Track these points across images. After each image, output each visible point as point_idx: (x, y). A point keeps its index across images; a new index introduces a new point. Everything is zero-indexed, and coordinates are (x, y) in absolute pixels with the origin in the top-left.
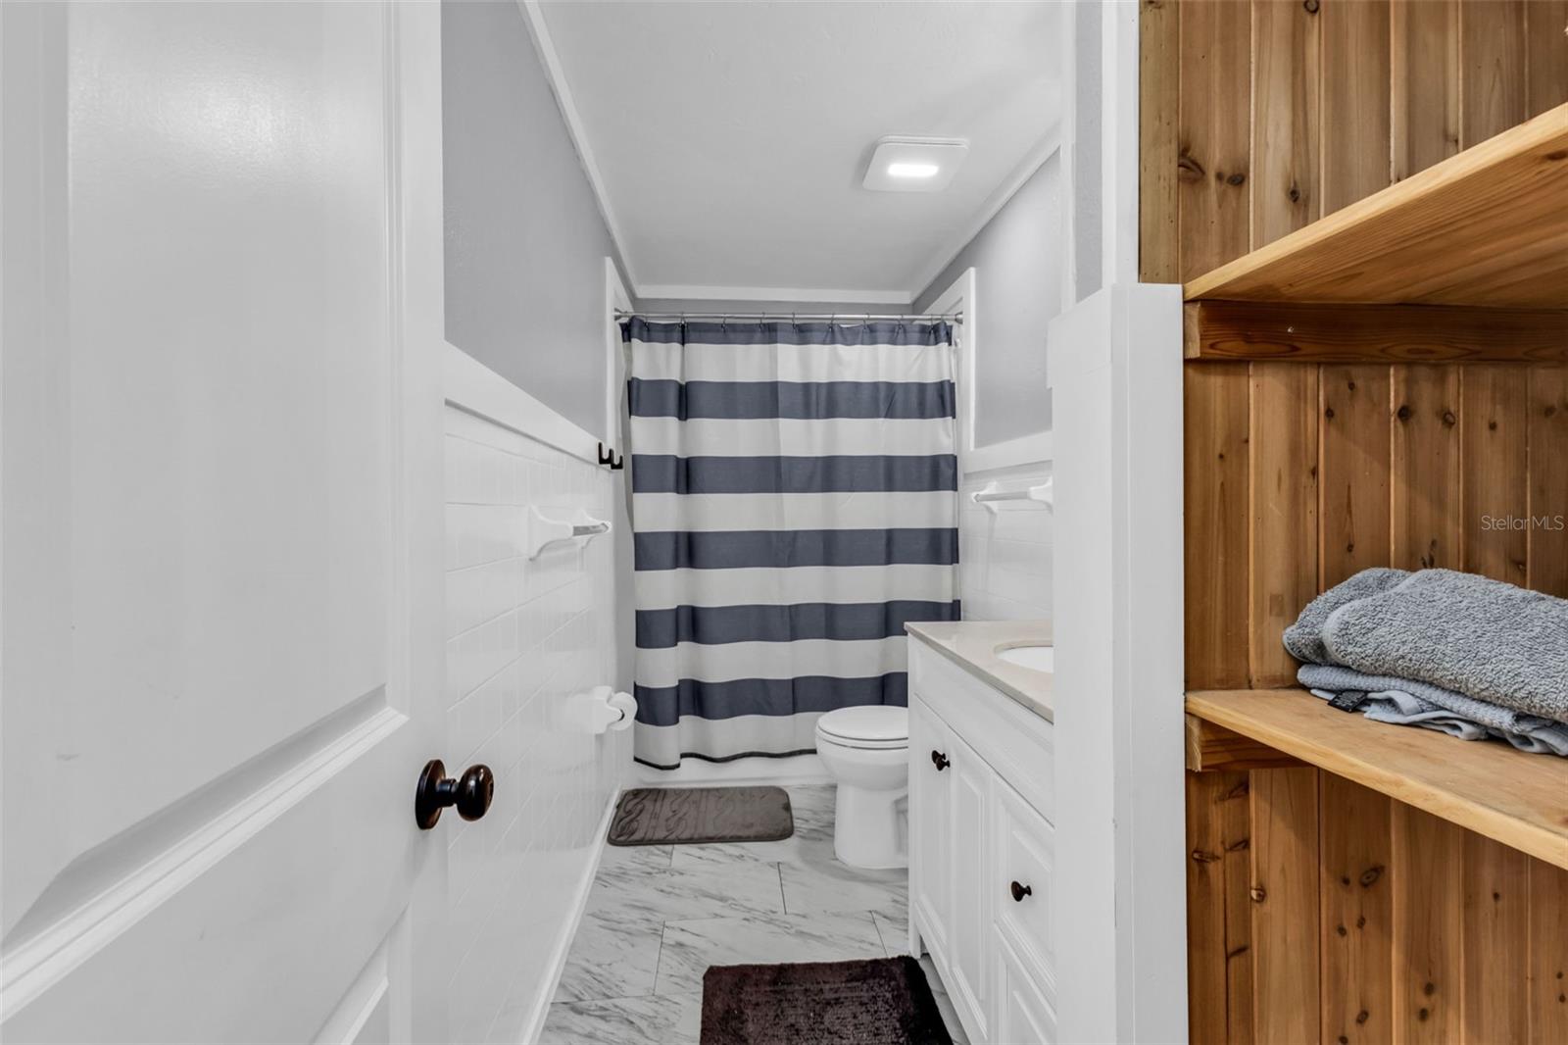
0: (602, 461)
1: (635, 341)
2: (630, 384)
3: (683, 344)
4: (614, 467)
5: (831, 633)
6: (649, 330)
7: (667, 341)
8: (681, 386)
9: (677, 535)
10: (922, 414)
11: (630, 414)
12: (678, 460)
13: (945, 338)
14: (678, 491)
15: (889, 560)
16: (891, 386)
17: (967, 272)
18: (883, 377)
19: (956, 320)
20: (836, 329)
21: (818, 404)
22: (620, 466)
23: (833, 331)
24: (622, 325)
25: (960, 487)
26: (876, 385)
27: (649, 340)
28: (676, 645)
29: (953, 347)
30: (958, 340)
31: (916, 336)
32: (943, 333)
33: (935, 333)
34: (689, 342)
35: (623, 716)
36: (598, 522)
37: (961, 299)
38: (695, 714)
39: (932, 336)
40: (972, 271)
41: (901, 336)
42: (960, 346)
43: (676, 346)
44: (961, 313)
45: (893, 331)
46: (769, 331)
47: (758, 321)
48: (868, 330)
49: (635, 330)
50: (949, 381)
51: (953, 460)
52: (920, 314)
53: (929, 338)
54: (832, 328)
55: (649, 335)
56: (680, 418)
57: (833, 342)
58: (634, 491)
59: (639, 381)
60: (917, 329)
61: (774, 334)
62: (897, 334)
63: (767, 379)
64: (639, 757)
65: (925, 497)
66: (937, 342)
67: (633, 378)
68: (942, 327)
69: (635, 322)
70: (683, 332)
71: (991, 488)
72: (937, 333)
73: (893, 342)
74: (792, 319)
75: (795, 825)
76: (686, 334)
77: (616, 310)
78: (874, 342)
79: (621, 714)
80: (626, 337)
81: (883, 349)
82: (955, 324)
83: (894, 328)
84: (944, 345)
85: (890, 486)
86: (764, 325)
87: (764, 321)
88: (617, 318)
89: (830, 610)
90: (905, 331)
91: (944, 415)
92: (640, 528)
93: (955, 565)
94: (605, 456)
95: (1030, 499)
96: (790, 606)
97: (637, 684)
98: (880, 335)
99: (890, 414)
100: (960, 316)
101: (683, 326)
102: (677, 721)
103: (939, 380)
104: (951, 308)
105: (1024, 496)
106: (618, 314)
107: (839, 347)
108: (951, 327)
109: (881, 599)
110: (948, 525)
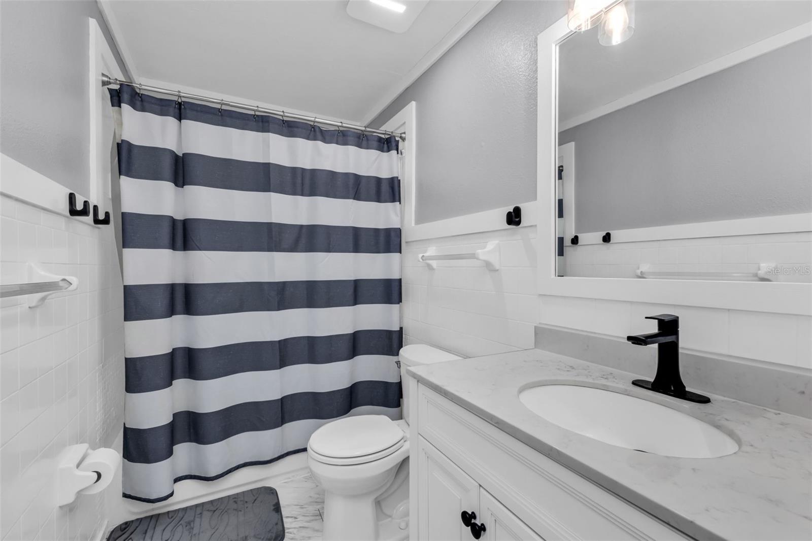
0: (73, 212)
1: (125, 107)
2: (119, 146)
3: (180, 119)
4: (97, 221)
5: (313, 359)
6: (142, 101)
7: (162, 114)
8: (176, 156)
9: (172, 287)
10: (378, 199)
11: (120, 174)
12: (173, 221)
13: (395, 148)
14: (173, 247)
15: (356, 301)
16: (357, 177)
17: (410, 104)
18: (352, 170)
19: (401, 137)
20: (317, 129)
21: (303, 184)
22: (106, 221)
23: (315, 131)
24: (110, 90)
25: (403, 251)
26: (347, 174)
27: (143, 110)
28: (170, 384)
29: (399, 155)
30: (403, 151)
31: (375, 144)
32: (394, 144)
33: (387, 144)
34: (185, 119)
35: (99, 476)
36: (55, 278)
37: (405, 123)
38: (190, 441)
39: (386, 146)
40: (413, 104)
41: (364, 143)
42: (404, 155)
43: (171, 121)
44: (404, 133)
45: (359, 138)
46: (262, 122)
47: (253, 113)
48: (341, 134)
49: (125, 96)
50: (397, 177)
51: (398, 232)
52: (378, 129)
53: (383, 147)
54: (314, 128)
55: (142, 105)
56: (177, 185)
57: (315, 139)
58: (123, 248)
59: (130, 145)
60: (376, 139)
61: (267, 124)
62: (361, 140)
63: (261, 160)
64: (127, 493)
65: (380, 257)
66: (389, 150)
67: (122, 140)
68: (393, 140)
69: (125, 89)
70: (180, 109)
71: (431, 251)
72: (388, 144)
73: (359, 145)
74: (282, 116)
75: (286, 526)
76: (183, 111)
77: (103, 75)
78: (345, 143)
79: (95, 475)
80: (116, 101)
81: (352, 149)
82: (400, 140)
83: (360, 136)
84: (394, 152)
85: (356, 249)
86: (257, 116)
87: (257, 113)
88: (104, 83)
89: (311, 342)
90: (368, 140)
91: (393, 201)
92: (131, 281)
93: (400, 303)
94: (79, 206)
95: (478, 259)
96: (280, 341)
97: (127, 426)
98: (351, 139)
99: (357, 197)
100: (403, 135)
101: (180, 104)
102: (170, 453)
103: (390, 177)
104: (399, 127)
105: (473, 256)
106: (105, 79)
107: (319, 143)
108: (398, 141)
109: (350, 331)
110: (396, 276)
